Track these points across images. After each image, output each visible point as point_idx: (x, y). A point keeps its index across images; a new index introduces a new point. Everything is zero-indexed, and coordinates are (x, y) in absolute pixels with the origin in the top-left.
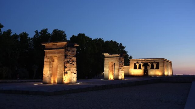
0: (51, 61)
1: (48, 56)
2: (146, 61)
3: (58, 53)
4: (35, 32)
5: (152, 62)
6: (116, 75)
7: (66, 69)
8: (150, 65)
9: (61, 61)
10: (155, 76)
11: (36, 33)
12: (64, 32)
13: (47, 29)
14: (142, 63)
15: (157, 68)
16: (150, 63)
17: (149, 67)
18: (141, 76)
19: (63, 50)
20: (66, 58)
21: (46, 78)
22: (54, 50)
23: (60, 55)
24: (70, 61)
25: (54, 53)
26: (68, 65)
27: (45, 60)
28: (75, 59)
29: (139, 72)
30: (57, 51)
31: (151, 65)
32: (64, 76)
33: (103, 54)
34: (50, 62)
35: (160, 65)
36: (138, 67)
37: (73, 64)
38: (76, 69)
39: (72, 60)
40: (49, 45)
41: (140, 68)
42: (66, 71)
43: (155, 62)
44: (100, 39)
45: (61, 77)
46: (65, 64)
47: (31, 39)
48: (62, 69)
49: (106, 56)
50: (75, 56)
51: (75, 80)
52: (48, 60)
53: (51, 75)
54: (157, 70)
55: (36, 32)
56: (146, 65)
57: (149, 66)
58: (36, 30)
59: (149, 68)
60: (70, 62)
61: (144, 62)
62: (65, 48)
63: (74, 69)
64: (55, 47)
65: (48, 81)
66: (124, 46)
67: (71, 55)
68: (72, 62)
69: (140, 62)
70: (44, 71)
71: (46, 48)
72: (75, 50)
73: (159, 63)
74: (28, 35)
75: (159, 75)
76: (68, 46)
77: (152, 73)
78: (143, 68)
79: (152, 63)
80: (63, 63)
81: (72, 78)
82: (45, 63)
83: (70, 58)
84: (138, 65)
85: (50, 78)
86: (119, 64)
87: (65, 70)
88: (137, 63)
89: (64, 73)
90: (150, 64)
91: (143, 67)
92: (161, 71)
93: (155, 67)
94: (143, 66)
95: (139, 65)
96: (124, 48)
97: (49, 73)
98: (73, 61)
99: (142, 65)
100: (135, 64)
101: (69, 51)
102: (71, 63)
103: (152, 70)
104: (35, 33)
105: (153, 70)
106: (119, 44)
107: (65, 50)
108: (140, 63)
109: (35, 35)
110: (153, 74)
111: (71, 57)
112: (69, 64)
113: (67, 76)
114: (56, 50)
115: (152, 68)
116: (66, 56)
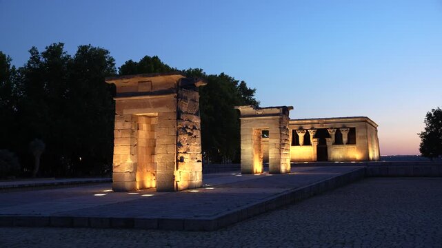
0: (133, 128)
1: (124, 113)
2: (322, 125)
3: (157, 105)
4: (31, 51)
5: (339, 126)
6: (273, 161)
7: (181, 150)
8: (334, 133)
9: (167, 126)
10: (347, 162)
11: (32, 54)
12: (107, 52)
13: (62, 44)
14: (312, 129)
15: (351, 141)
16: (331, 128)
17: (330, 139)
18: (310, 163)
19: (172, 97)
20: (178, 118)
21: (121, 175)
22: (143, 97)
23: (164, 110)
24: (188, 128)
25: (144, 106)
26: (184, 138)
27: (118, 125)
28: (197, 121)
29: (306, 152)
30: (155, 100)
31: (335, 135)
32: (177, 169)
33: (236, 108)
34: (133, 131)
35: (358, 134)
36: (301, 140)
37: (195, 137)
38: (199, 148)
39: (191, 124)
40: (128, 84)
41: (307, 142)
42: (180, 155)
43: (344, 127)
44: (197, 70)
45: (169, 172)
46: (177, 135)
47: (19, 71)
48: (172, 150)
49: (246, 113)
50: (196, 114)
51: (198, 178)
52: (128, 126)
53: (136, 167)
54: (350, 146)
55: (33, 51)
56: (322, 135)
57: (329, 136)
58: (33, 48)
59: (330, 141)
60: (188, 131)
61: (317, 127)
62: (177, 93)
63: (196, 148)
64: (147, 89)
65: (128, 185)
66: (252, 89)
67: (189, 111)
68: (192, 130)
69: (308, 127)
70: (114, 156)
71: (117, 91)
72: (197, 95)
73: (354, 128)
74: (11, 60)
75: (355, 160)
76: (181, 88)
77: (338, 153)
78: (314, 141)
79: (338, 129)
80: (174, 133)
81: (194, 174)
82: (117, 134)
83: (188, 120)
84: (301, 136)
85: (133, 175)
86: (281, 134)
87: (178, 153)
88: (301, 129)
89: (177, 161)
90: (332, 133)
91: (316, 140)
92: (360, 149)
93: (345, 139)
94: (314, 138)
95: (303, 134)
96: (251, 92)
97: (130, 161)
98: (194, 128)
99: (312, 135)
100: (294, 132)
101: (186, 99)
102: (190, 134)
103: (337, 147)
104: (30, 55)
105: (341, 147)
106: (239, 83)
107: (177, 97)
108: (307, 130)
109: (29, 59)
110: (341, 157)
111: (189, 116)
112: (186, 136)
113: (185, 169)
114: (148, 97)
115: (338, 142)
116: (179, 114)
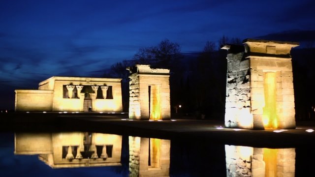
1: (257, 68)
2: (88, 82)
5: (100, 84)
9: (288, 81)
14: (79, 85)
16: (95, 86)
19: (289, 60)
21: (259, 117)
22: (270, 58)
23: (285, 69)
25: (271, 64)
27: (254, 77)
30: (277, 61)
31: (98, 91)
35: (115, 92)
36: (70, 94)
40: (259, 46)
43: (105, 85)
48: (292, 98)
49: (143, 71)
52: (261, 79)
57: (93, 92)
59: (94, 96)
64: (273, 52)
69: (76, 83)
71: (251, 51)
73: (111, 87)
78: (81, 96)
79: (100, 86)
82: (254, 85)
88: (71, 85)
90: (96, 89)
93: (105, 95)
94: (82, 92)
95: (72, 89)
99: (79, 90)
108: (75, 86)
114: (275, 58)
115: (100, 96)
